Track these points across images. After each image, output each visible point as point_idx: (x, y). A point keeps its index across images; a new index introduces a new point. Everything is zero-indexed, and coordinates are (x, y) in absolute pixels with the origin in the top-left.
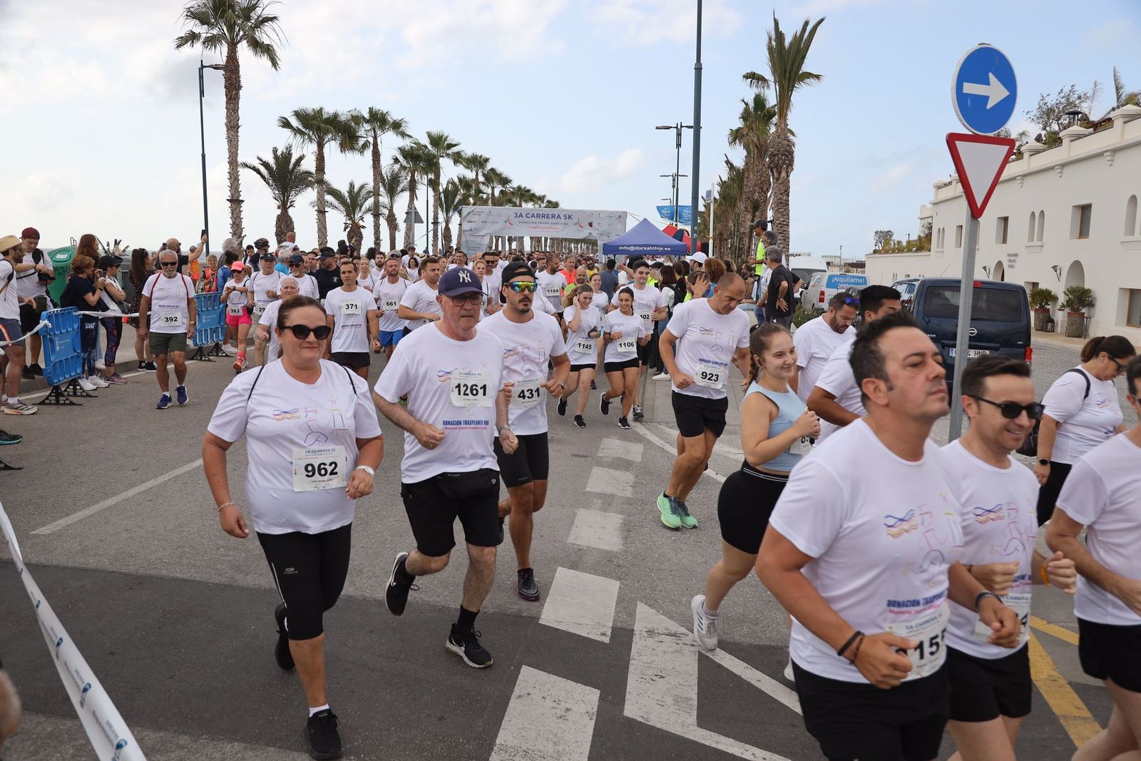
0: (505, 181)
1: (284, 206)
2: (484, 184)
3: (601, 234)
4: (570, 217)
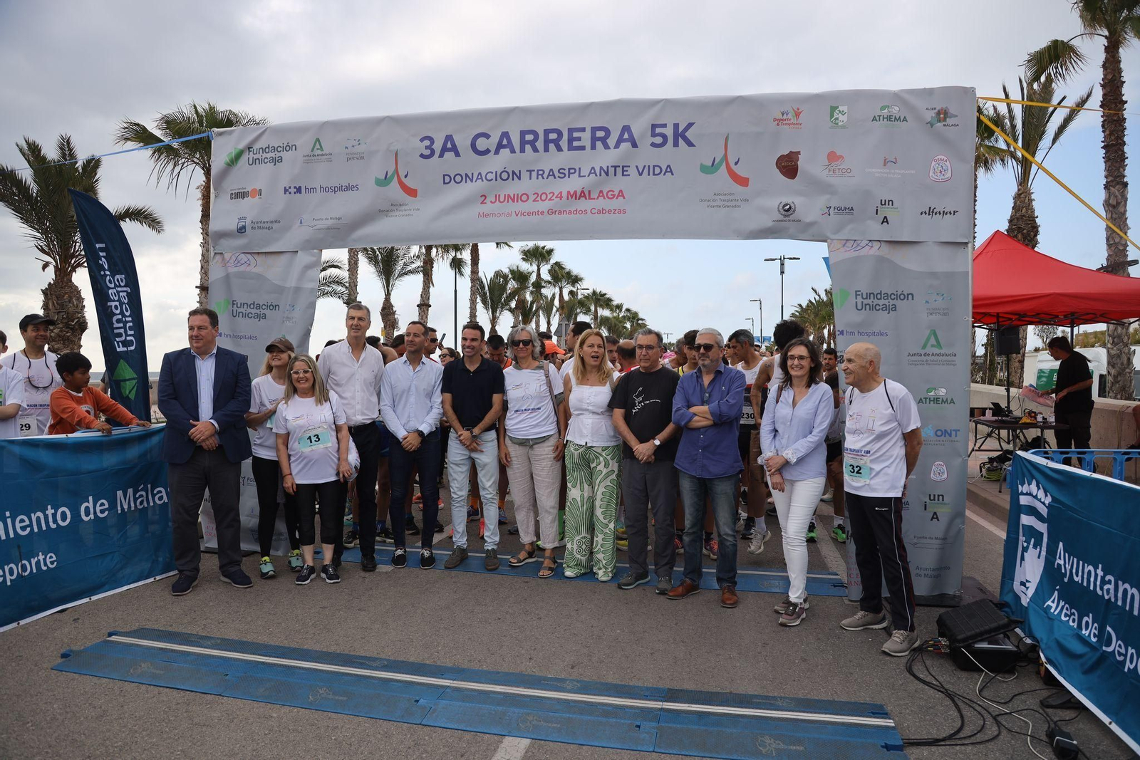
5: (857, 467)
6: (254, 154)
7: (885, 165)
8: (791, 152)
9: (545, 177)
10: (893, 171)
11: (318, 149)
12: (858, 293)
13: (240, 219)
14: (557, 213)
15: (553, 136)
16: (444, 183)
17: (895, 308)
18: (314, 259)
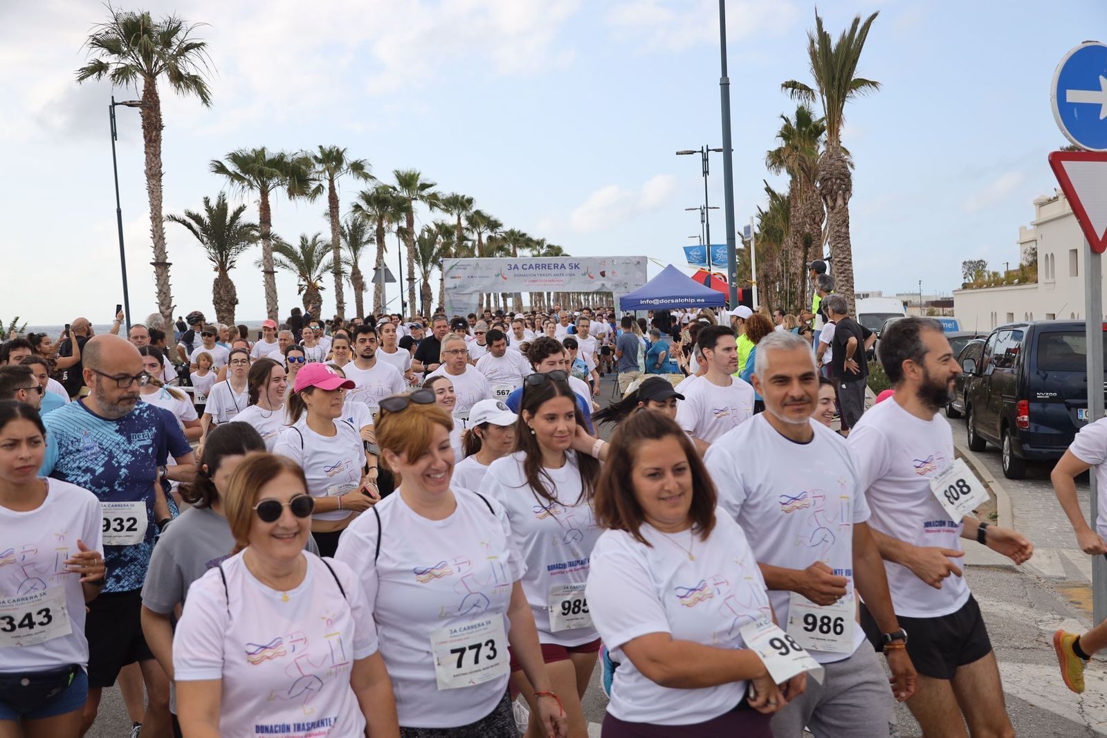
0: (493, 225)
1: (223, 268)
2: (467, 229)
3: (617, 285)
4: (576, 266)
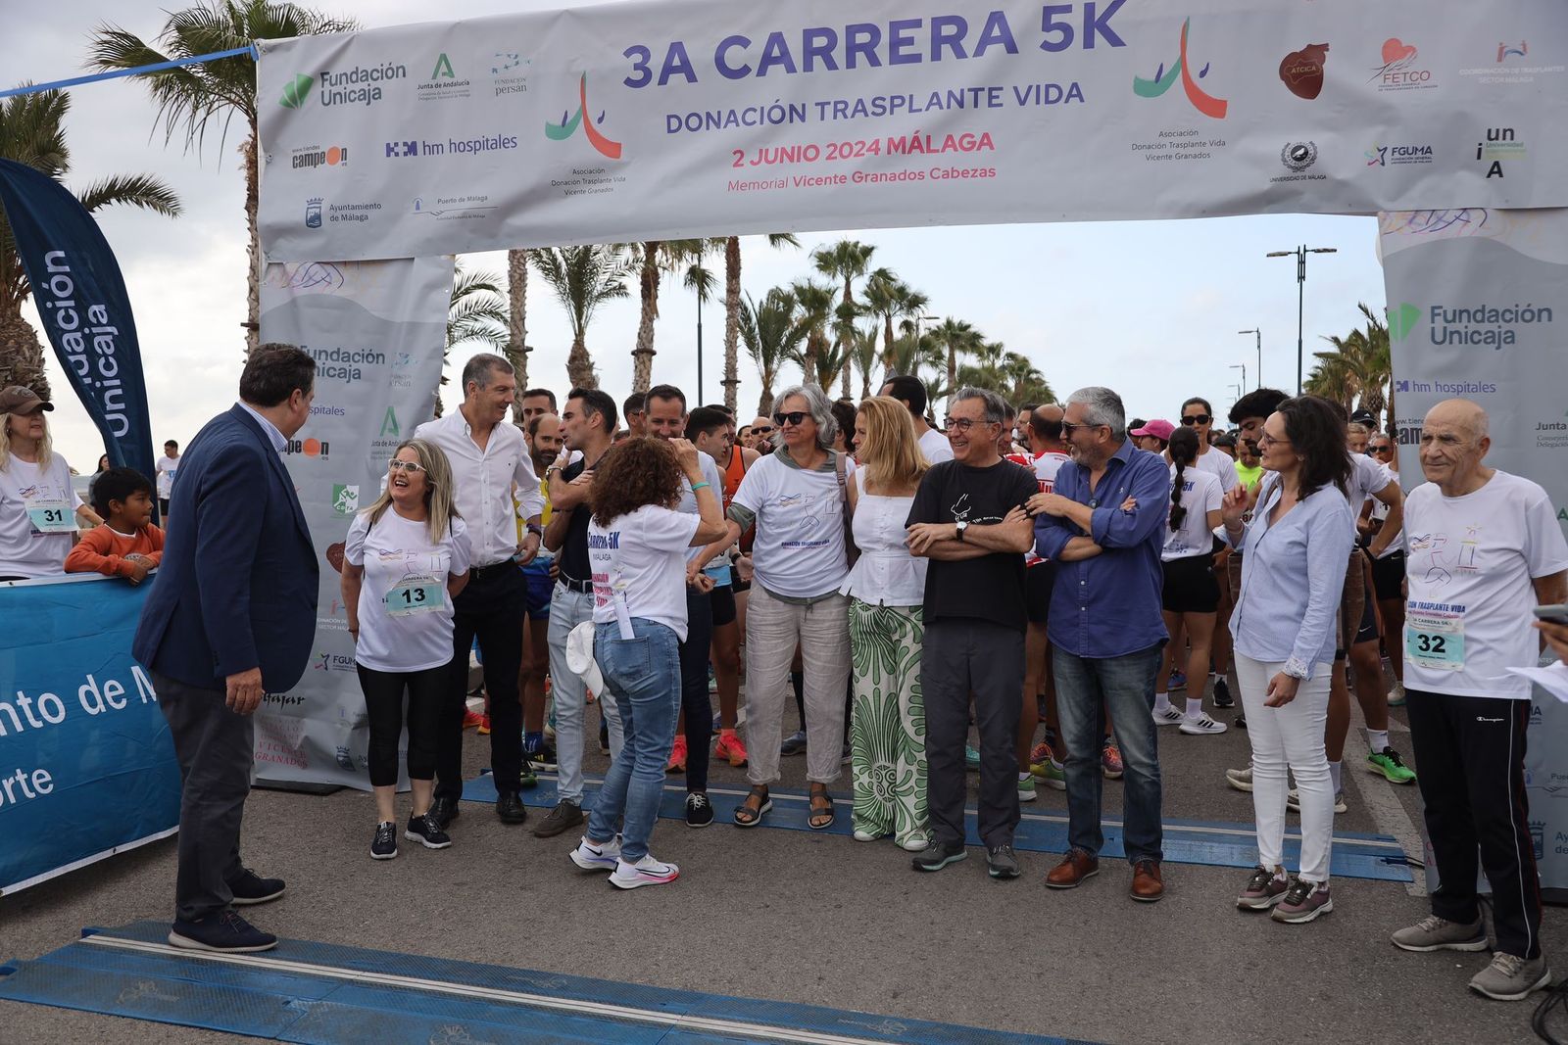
5: (1434, 639)
6: (332, 85)
7: (1500, 59)
8: (1310, 47)
9: (849, 115)
10: (1517, 71)
11: (444, 74)
12: (1437, 311)
13: (310, 202)
14: (869, 178)
15: (863, 38)
16: (670, 131)
17: (1511, 338)
18: (440, 271)
